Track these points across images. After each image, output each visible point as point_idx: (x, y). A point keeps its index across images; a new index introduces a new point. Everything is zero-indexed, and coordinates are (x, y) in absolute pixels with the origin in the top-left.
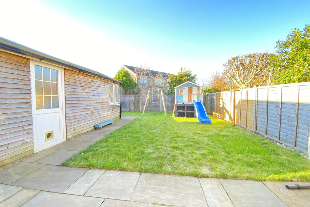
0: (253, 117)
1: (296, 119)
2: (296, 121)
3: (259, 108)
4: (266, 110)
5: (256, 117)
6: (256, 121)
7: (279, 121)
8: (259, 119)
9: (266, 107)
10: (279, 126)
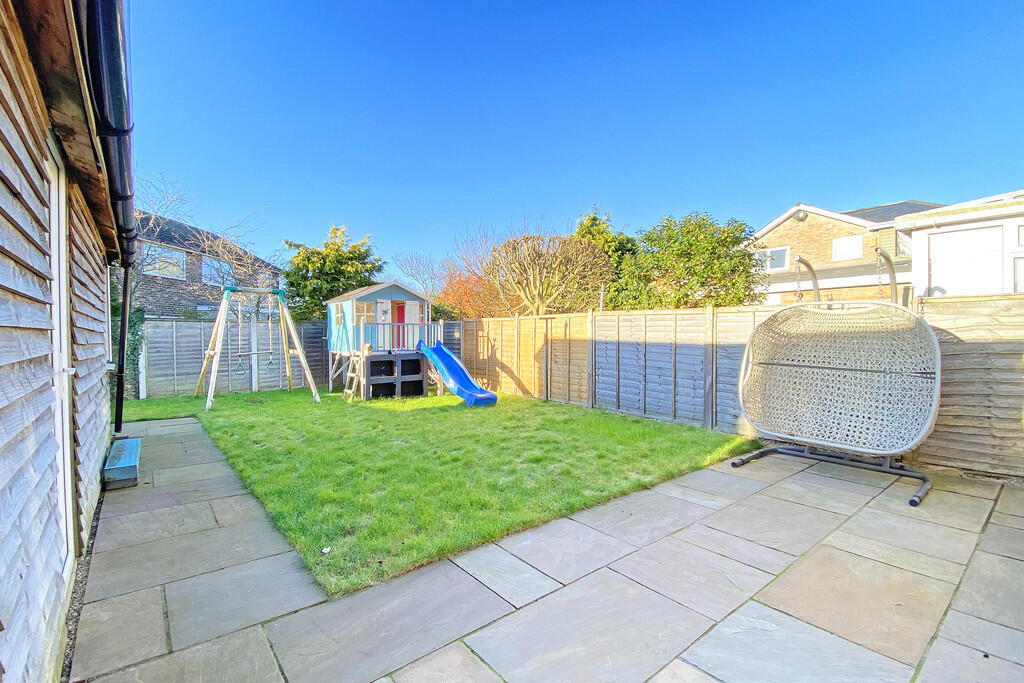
0: (586, 376)
1: (672, 372)
2: (673, 375)
3: (600, 356)
4: (615, 360)
5: (593, 376)
6: (595, 383)
7: (642, 378)
8: (600, 379)
9: (614, 354)
10: (642, 386)
